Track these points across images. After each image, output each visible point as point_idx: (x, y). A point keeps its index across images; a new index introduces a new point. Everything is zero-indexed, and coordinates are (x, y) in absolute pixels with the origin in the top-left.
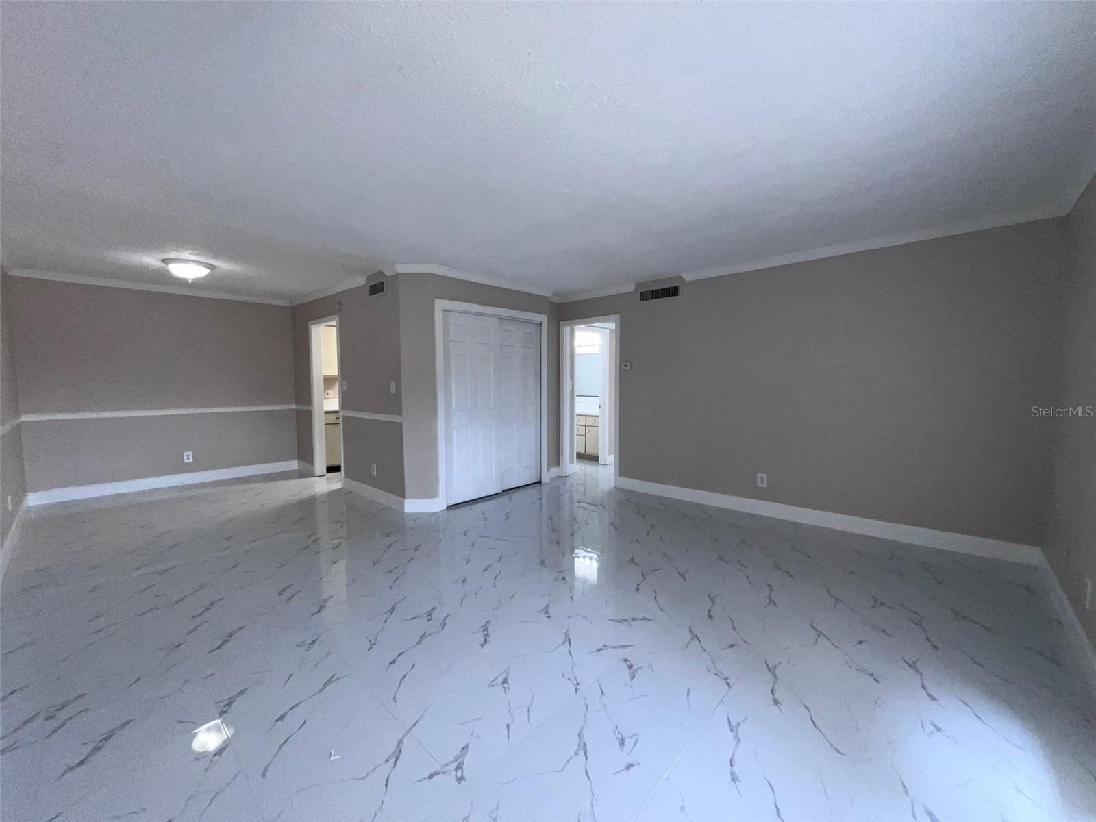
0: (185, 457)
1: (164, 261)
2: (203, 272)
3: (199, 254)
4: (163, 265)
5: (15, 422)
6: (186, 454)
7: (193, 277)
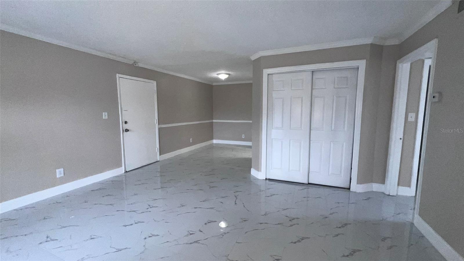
0: (243, 136)
1: (217, 74)
2: (227, 76)
3: (226, 71)
4: (217, 76)
5: (211, 121)
6: (243, 135)
7: (224, 79)
